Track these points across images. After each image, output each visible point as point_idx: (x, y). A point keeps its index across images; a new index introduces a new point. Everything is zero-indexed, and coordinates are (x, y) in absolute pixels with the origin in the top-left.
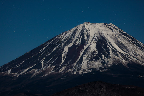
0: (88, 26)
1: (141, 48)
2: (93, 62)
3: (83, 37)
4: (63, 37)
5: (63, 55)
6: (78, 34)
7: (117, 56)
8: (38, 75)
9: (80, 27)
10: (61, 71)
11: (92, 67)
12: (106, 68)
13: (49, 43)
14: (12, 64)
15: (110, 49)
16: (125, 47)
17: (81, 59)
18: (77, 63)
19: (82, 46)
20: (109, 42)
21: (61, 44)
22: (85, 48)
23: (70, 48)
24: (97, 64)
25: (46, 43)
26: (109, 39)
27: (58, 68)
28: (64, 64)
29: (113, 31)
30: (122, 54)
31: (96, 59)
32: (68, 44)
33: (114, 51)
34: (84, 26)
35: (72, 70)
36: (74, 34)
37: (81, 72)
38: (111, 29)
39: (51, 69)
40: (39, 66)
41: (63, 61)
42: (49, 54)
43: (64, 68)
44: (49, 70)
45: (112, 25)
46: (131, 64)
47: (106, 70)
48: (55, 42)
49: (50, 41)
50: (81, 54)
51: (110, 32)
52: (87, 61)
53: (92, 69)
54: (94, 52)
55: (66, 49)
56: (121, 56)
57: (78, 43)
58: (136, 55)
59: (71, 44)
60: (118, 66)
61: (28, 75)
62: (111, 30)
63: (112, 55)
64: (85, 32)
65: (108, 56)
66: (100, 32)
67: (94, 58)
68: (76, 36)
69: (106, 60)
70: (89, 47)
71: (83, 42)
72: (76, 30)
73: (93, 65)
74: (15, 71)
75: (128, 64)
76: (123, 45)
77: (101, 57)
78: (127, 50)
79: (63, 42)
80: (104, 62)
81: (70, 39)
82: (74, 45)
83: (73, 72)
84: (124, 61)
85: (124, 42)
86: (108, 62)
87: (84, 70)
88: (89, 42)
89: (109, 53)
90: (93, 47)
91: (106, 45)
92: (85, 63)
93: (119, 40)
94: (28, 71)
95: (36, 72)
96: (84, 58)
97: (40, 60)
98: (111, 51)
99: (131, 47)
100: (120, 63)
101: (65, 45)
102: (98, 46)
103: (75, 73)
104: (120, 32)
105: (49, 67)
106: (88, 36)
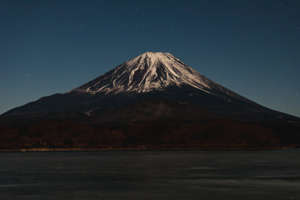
0: (150, 55)
1: (191, 72)
2: (153, 83)
3: (146, 63)
4: (130, 63)
5: (130, 77)
6: (142, 61)
7: (173, 78)
8: (110, 93)
9: (144, 56)
10: (129, 89)
11: (153, 87)
12: (163, 88)
13: (119, 68)
14: (90, 84)
15: (167, 73)
16: (179, 72)
17: (145, 81)
18: (141, 84)
19: (145, 71)
20: (166, 67)
21: (128, 69)
22: (148, 72)
23: (135, 72)
24: (157, 85)
25: (117, 68)
26: (166, 65)
27: (126, 87)
28: (131, 84)
29: (169, 59)
30: (176, 77)
31: (156, 80)
32: (134, 69)
33: (170, 75)
34: (147, 55)
35: (137, 89)
36: (139, 61)
37: (144, 91)
38: (168, 57)
39: (121, 88)
40: (111, 86)
41: (130, 82)
42: (119, 76)
43: (131, 87)
44: (119, 89)
45: (169, 54)
46: (184, 85)
47: (164, 90)
48: (124, 67)
49: (120, 66)
50: (145, 76)
51: (167, 60)
52: (149, 82)
53: (153, 88)
54: (155, 75)
55: (133, 73)
56: (175, 79)
57: (142, 68)
58: (187, 78)
59: (137, 69)
60: (173, 86)
61: (103, 93)
62: (168, 59)
63: (168, 77)
64: (148, 59)
65: (165, 79)
66: (160, 59)
67: (154, 80)
68: (141, 62)
69: (164, 81)
70: (150, 72)
71: (146, 67)
72: (140, 58)
73: (154, 85)
74: (92, 89)
75: (181, 85)
76: (177, 70)
77: (160, 79)
78: (181, 74)
79: (130, 67)
80: (162, 83)
81: (136, 65)
82: (139, 70)
83: (138, 90)
84: (178, 83)
85: (178, 68)
86: (165, 83)
87: (146, 89)
88: (151, 67)
89: (166, 76)
90: (154, 71)
91: (164, 69)
92: (147, 84)
93: (174, 66)
94: (103, 89)
95: (109, 90)
96: (147, 80)
97: (112, 81)
98: (167, 75)
99: (184, 71)
100: (175, 84)
101: (131, 70)
102: (158, 71)
103: (139, 91)
104: (175, 60)
105: (119, 86)
106: (150, 63)
